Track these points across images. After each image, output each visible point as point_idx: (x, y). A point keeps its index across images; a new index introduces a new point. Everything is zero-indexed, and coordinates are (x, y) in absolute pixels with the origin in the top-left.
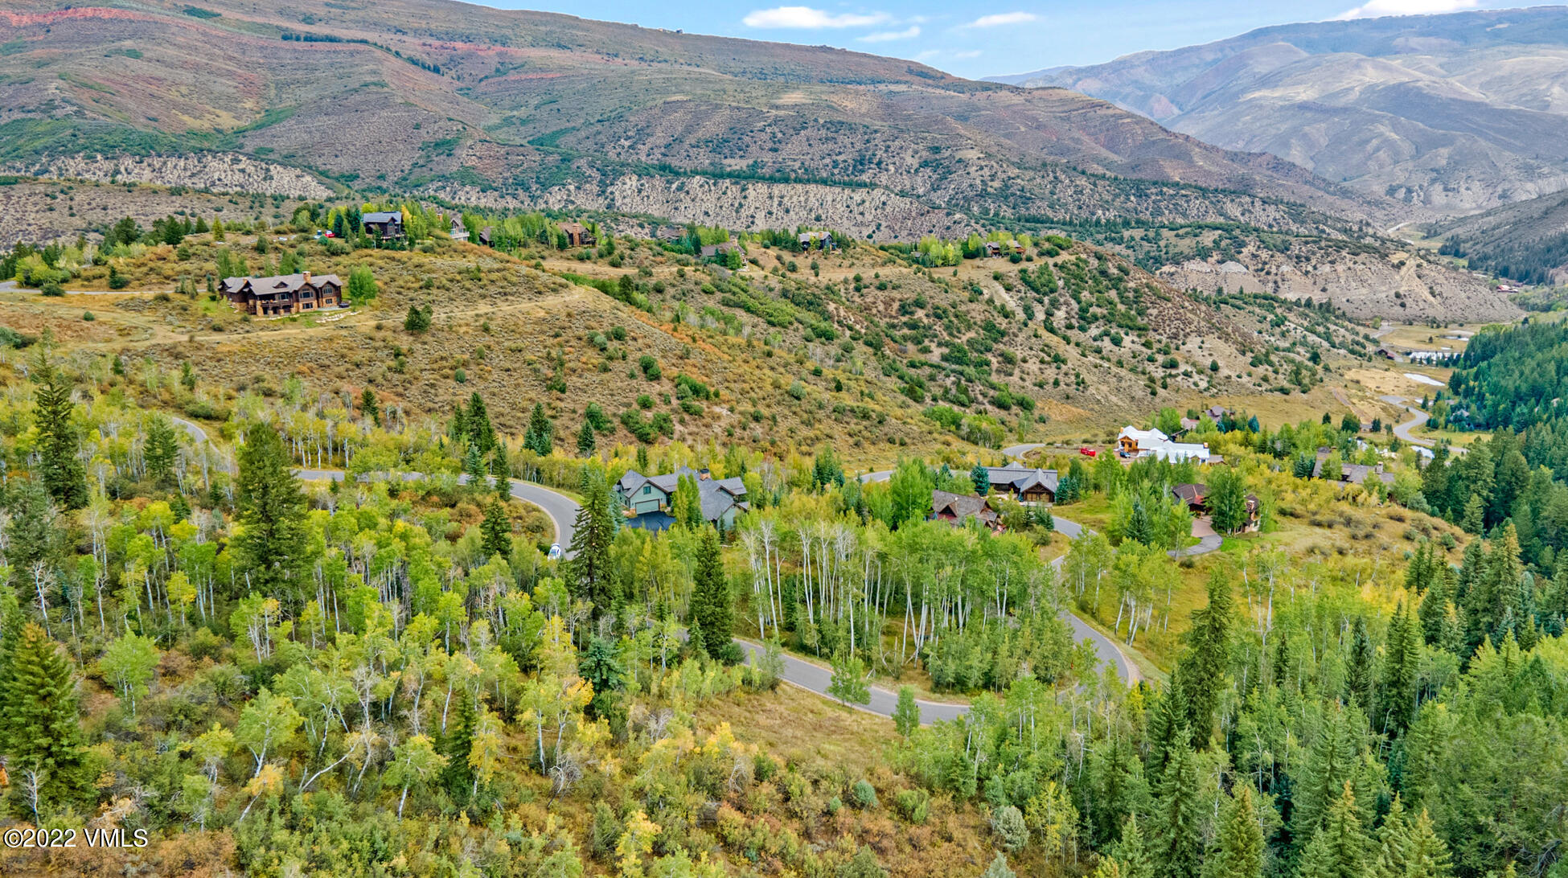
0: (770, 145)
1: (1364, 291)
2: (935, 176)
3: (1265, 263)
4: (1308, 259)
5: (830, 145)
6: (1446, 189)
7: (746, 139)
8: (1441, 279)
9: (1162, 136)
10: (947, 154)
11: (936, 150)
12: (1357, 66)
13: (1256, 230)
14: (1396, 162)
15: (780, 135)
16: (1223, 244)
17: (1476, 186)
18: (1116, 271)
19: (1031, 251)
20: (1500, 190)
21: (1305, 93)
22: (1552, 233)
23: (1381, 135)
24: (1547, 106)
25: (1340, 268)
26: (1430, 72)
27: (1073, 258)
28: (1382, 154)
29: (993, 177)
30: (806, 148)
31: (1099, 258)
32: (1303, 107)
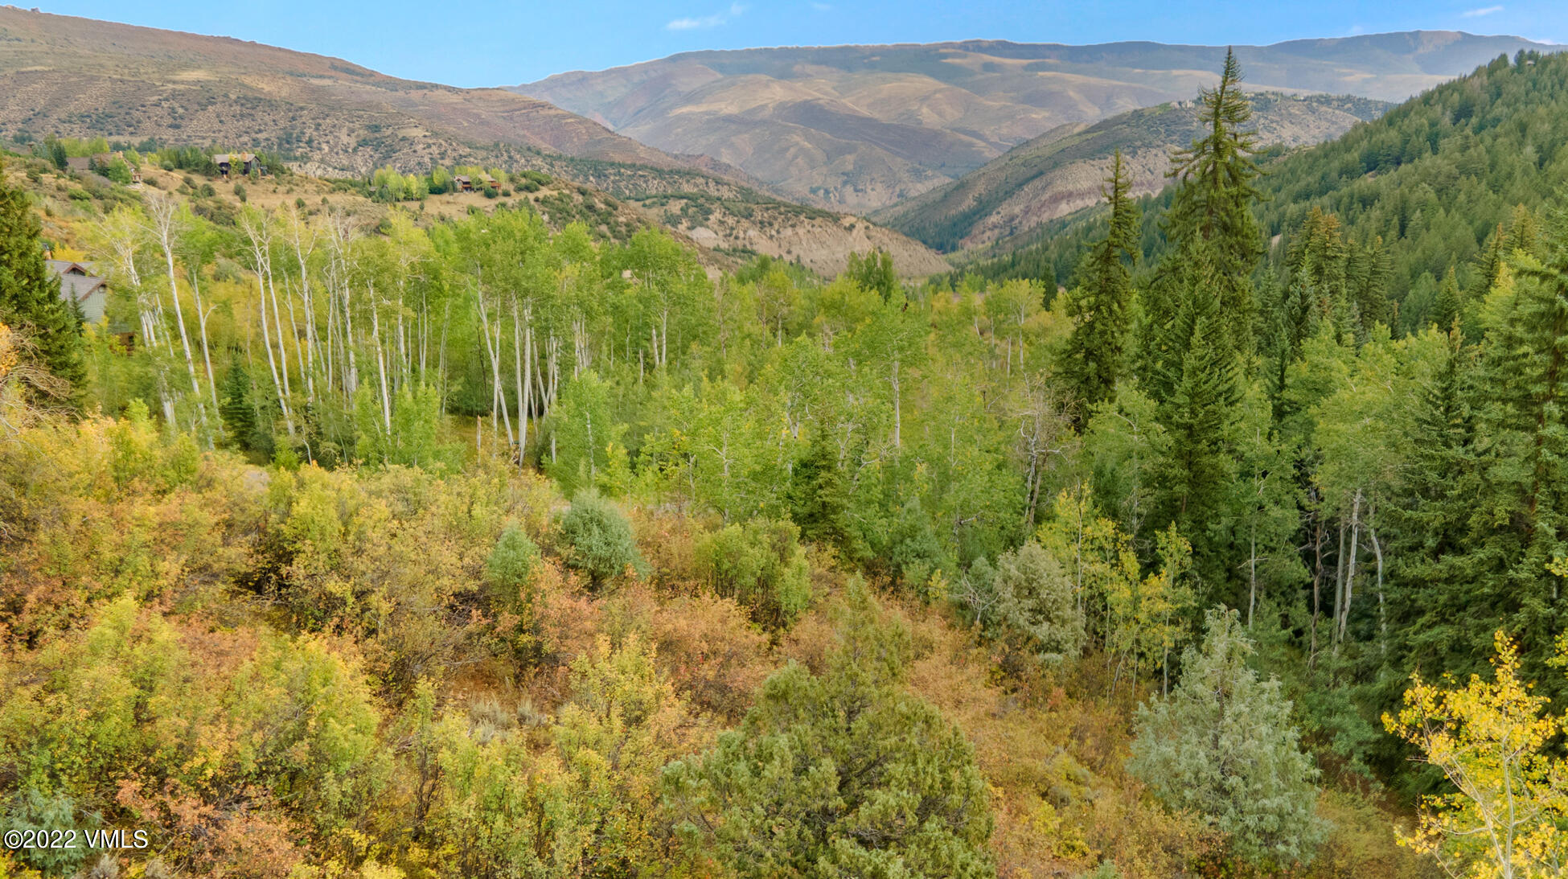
0: (170, 121)
1: (824, 252)
2: (377, 156)
3: (732, 229)
4: (771, 224)
5: (248, 123)
6: (856, 190)
7: (136, 114)
8: (886, 240)
9: (606, 135)
10: (389, 132)
11: (376, 128)
12: (767, 86)
13: (719, 199)
14: (813, 168)
15: (181, 111)
16: (691, 211)
17: (879, 187)
18: (603, 206)
19: (506, 186)
20: (897, 190)
21: (728, 108)
22: (953, 212)
23: (797, 144)
24: (920, 123)
25: (801, 231)
26: (826, 93)
27: (555, 193)
28: (799, 160)
29: (443, 155)
30: (217, 126)
31: (583, 193)
32: (729, 119)
